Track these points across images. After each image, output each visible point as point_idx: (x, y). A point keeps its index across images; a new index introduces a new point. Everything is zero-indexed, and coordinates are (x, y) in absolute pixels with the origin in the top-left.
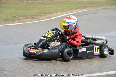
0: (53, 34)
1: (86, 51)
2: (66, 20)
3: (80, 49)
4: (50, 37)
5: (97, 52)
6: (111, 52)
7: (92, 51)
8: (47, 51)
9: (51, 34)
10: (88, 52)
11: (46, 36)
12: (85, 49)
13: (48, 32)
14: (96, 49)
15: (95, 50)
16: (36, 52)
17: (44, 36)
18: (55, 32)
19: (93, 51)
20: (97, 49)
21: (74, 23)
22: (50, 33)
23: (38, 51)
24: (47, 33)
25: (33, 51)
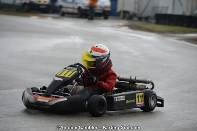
0: (73, 72)
2: (91, 52)
3: (116, 98)
4: (70, 77)
7: (133, 101)
8: (66, 99)
9: (70, 72)
10: (127, 102)
11: (62, 75)
12: (124, 97)
13: (65, 68)
14: (139, 97)
15: (137, 99)
16: (47, 101)
17: (58, 75)
18: (76, 69)
19: (134, 100)
21: (104, 58)
22: (68, 72)
23: (50, 99)
24: (64, 71)
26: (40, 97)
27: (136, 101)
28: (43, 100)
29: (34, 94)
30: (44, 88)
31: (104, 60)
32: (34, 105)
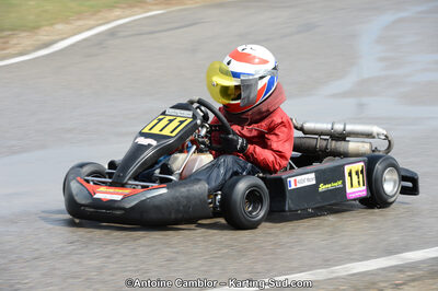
0: (181, 122)
1: (316, 187)
2: (228, 64)
3: (292, 179)
4: (174, 134)
5: (356, 188)
6: (410, 184)
7: (338, 184)
8: (164, 191)
9: (175, 123)
10: (322, 188)
11: (156, 131)
12: (313, 175)
13: (164, 113)
14: (354, 174)
16: (118, 198)
17: (146, 130)
18: (191, 113)
19: (340, 182)
20: (357, 173)
21: (261, 78)
22: (171, 121)
23: (127, 191)
24: (160, 120)
25: (106, 194)
26: (103, 189)
27: (344, 183)
28: (109, 197)
29: (88, 181)
30: (112, 165)
31: (261, 84)
32: (87, 209)
